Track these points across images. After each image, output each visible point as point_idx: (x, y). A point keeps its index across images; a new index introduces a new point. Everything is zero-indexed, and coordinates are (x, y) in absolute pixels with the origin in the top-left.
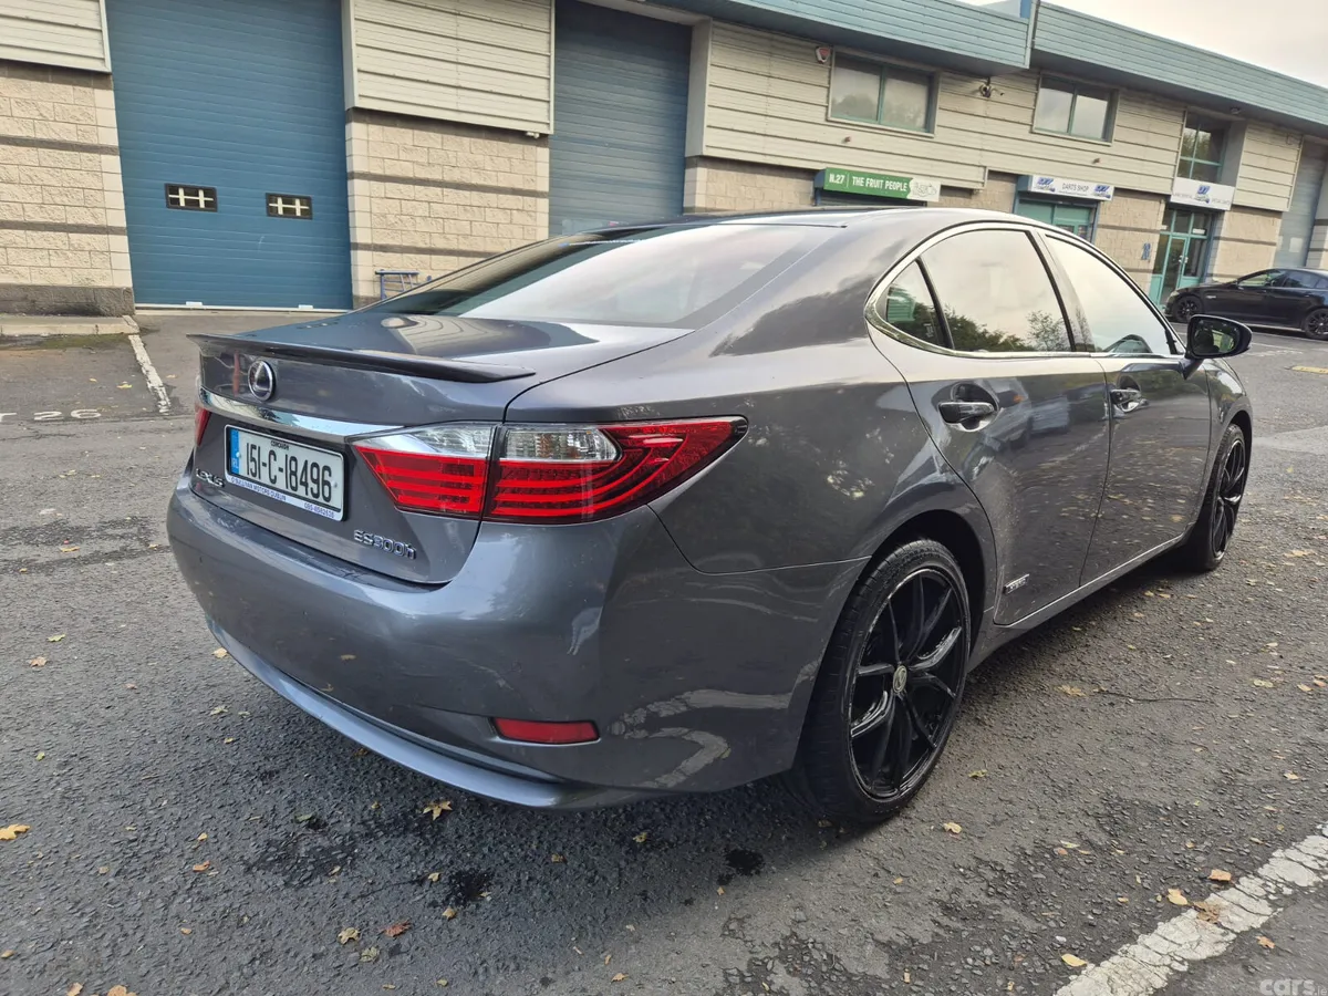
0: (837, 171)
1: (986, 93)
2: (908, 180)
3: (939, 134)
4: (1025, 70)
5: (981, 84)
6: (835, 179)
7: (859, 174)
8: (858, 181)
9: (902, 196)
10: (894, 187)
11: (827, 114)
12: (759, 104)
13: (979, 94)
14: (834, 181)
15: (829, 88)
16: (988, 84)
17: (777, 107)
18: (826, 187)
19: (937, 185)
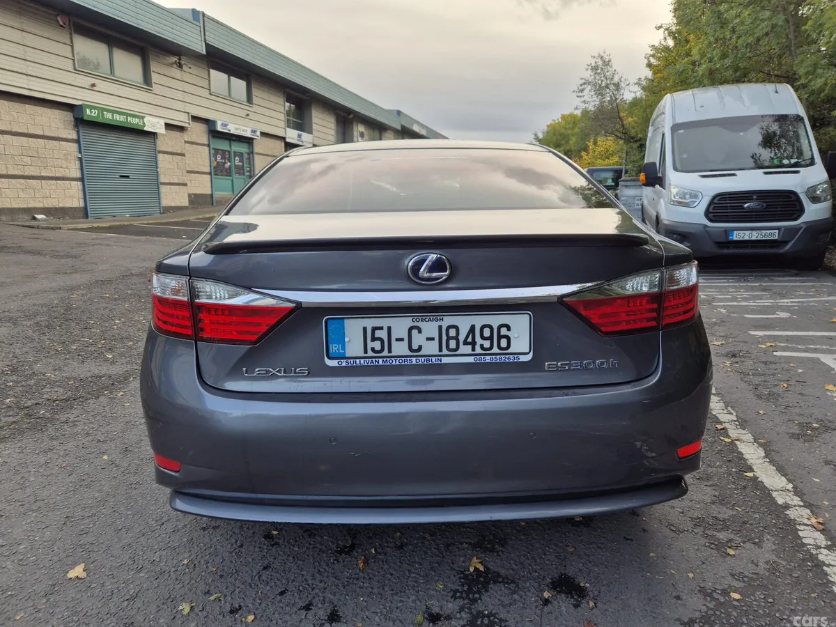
0: (91, 108)
1: (180, 66)
2: (143, 118)
3: (156, 88)
4: (202, 55)
5: (175, 59)
6: (91, 112)
7: (108, 111)
8: (109, 116)
9: (141, 128)
10: (134, 122)
11: (74, 64)
12: (18, 51)
13: (175, 66)
14: (90, 114)
15: (72, 46)
16: (180, 59)
17: (31, 54)
18: (85, 118)
19: (162, 122)
